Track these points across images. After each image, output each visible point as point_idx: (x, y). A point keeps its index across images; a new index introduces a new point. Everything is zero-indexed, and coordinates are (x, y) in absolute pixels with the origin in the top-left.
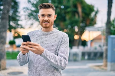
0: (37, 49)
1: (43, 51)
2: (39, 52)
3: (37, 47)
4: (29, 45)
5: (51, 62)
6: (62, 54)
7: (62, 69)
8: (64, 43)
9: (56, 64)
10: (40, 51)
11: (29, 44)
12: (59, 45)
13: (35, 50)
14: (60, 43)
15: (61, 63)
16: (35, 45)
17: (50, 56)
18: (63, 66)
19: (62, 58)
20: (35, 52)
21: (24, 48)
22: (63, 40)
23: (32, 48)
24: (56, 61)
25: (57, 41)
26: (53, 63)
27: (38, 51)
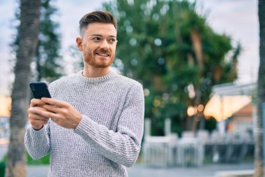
0: (64, 114)
1: (80, 120)
2: (70, 123)
3: (64, 110)
4: (46, 106)
5: (99, 146)
6: (125, 129)
7: (128, 165)
8: (132, 103)
9: (112, 150)
10: (73, 120)
11: (47, 104)
12: (120, 108)
13: (61, 119)
14: (122, 104)
15: (123, 149)
16: (61, 106)
17: (96, 132)
18: (128, 155)
19: (126, 139)
20: (59, 122)
21: (36, 114)
22: (130, 97)
23: (53, 112)
24: (112, 145)
25: (116, 97)
26: (104, 149)
27: (68, 119)
